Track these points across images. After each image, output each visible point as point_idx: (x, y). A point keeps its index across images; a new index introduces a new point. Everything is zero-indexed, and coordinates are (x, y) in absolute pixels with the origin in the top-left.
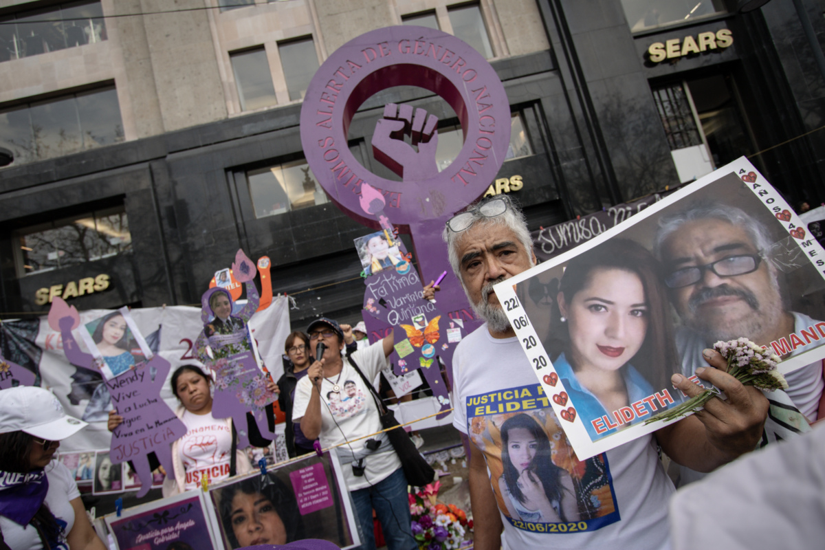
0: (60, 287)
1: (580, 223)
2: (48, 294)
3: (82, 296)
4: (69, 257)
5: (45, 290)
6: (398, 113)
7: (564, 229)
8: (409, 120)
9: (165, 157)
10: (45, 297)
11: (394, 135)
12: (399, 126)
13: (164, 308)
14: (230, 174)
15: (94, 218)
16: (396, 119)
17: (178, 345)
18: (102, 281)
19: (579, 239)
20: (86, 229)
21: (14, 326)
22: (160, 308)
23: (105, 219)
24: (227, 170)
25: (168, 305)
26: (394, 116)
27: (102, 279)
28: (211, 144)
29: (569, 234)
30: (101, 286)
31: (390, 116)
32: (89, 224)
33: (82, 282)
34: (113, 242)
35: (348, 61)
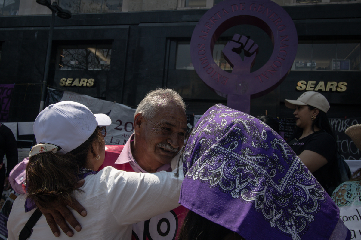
0: (72, 79)
1: (345, 121)
2: (66, 81)
3: (80, 87)
4: (79, 64)
5: (65, 79)
6: (240, 39)
7: (334, 122)
8: (244, 44)
9: (138, 24)
10: (64, 82)
11: (234, 50)
12: (238, 46)
13: (114, 103)
14: (169, 41)
15: (97, 48)
16: (238, 42)
17: (115, 122)
18: (91, 82)
19: (341, 130)
20: (90, 52)
21: (53, 92)
22: (113, 102)
23: (102, 50)
24: (167, 38)
25: (116, 102)
26: (237, 40)
27: (91, 81)
28: (163, 22)
29: (336, 126)
30: (90, 84)
31: (235, 40)
32: (93, 51)
33: (82, 80)
34: (102, 63)
35: (223, 9)
